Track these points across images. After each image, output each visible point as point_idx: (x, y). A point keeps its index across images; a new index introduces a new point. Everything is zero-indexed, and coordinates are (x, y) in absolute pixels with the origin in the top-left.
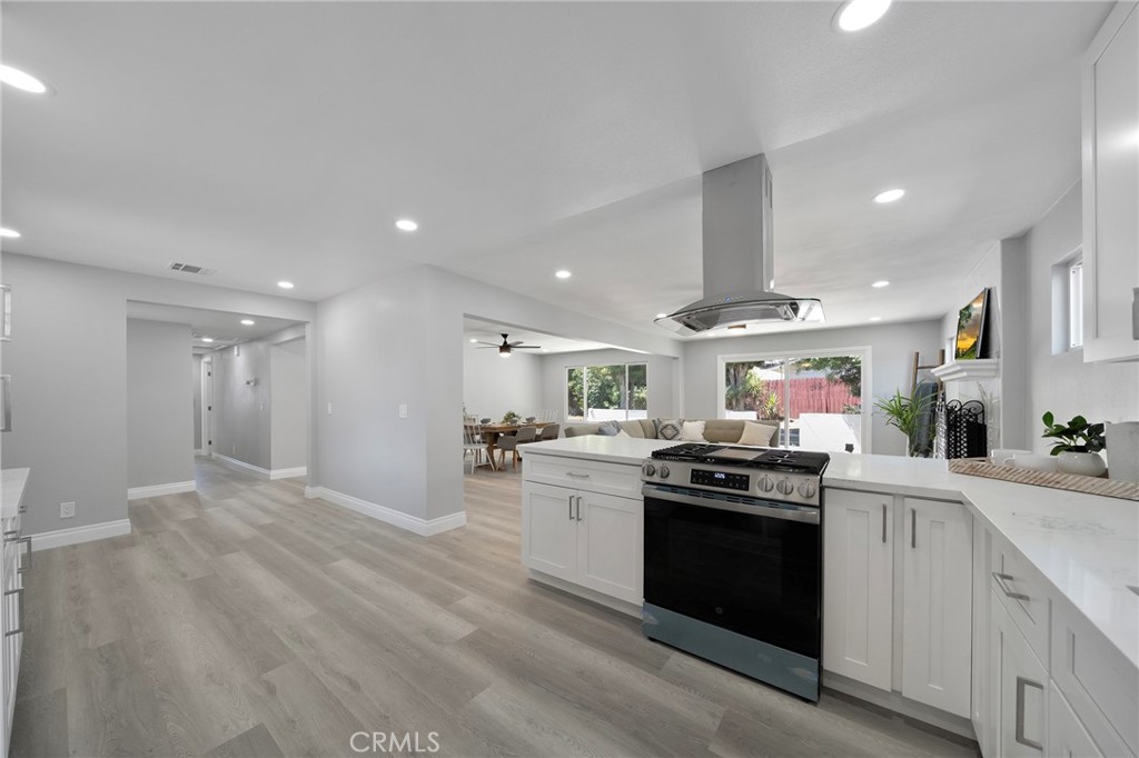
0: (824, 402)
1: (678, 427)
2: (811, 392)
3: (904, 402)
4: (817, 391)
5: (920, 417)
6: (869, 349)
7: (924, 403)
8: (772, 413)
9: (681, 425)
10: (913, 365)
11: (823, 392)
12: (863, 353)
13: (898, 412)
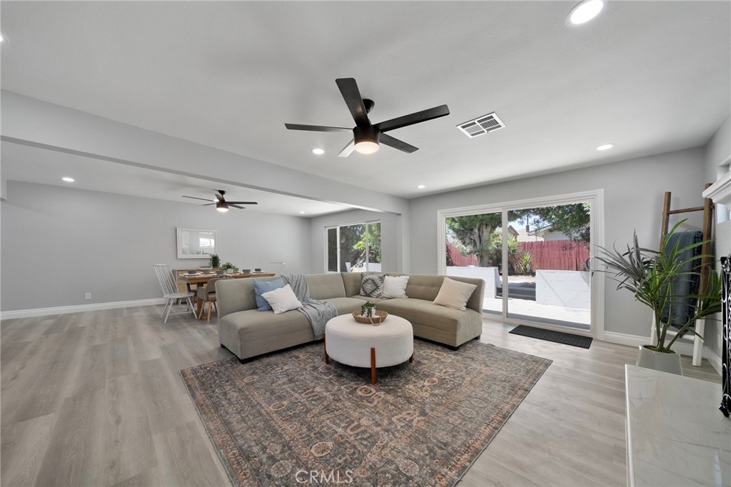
0: (574, 260)
1: (378, 282)
2: (562, 252)
3: (646, 256)
4: (568, 252)
5: (675, 280)
6: (600, 193)
7: (682, 257)
8: (526, 269)
9: (382, 279)
10: (662, 209)
11: (573, 252)
12: (594, 200)
13: (636, 270)
